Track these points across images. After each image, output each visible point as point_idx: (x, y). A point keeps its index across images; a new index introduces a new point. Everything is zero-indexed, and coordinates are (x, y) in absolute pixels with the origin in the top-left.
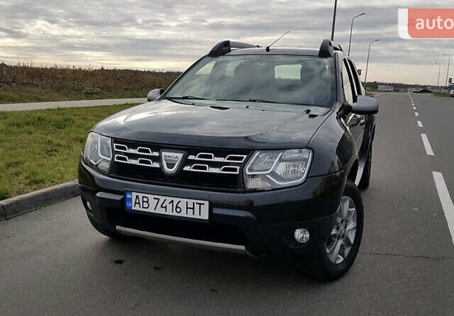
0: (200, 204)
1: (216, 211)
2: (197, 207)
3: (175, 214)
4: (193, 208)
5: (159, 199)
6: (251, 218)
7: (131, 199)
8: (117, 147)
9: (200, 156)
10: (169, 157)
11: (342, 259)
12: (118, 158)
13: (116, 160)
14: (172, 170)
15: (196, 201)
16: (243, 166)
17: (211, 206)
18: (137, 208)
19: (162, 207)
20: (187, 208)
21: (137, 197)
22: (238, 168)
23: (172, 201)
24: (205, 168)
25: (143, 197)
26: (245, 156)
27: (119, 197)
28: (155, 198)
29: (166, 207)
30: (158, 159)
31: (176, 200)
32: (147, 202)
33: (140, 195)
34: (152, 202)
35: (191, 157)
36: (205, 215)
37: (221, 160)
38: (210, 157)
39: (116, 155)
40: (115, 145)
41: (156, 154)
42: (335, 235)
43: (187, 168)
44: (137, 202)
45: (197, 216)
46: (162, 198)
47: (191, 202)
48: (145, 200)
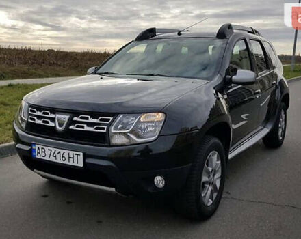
0: (77, 155)
1: (89, 161)
2: (75, 156)
3: (62, 162)
4: (73, 158)
5: (51, 150)
6: (112, 167)
7: (35, 149)
8: (31, 111)
9: (81, 118)
10: (60, 118)
11: (211, 202)
12: (30, 119)
14: (61, 128)
15: (75, 153)
16: (109, 126)
17: (85, 156)
18: (38, 156)
19: (53, 156)
20: (69, 158)
21: (38, 148)
22: (106, 127)
23: (59, 152)
24: (83, 127)
26: (111, 118)
27: (27, 148)
28: (49, 150)
29: (56, 156)
30: (53, 120)
31: (62, 151)
32: (44, 152)
33: (41, 147)
34: (48, 152)
35: (75, 119)
36: (81, 164)
37: (95, 121)
38: (87, 119)
39: (30, 117)
40: (30, 109)
41: (53, 116)
42: (207, 182)
43: (72, 127)
44: (39, 152)
45: (75, 164)
46: (53, 150)
47: (71, 153)
48: (43, 150)
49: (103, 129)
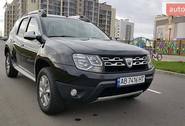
0: (143, 77)
1: (147, 78)
2: (142, 78)
3: (136, 83)
4: (141, 79)
5: (130, 78)
9: (137, 59)
10: (129, 60)
12: (106, 64)
13: (105, 65)
14: (130, 66)
17: (146, 76)
18: (122, 84)
19: (131, 81)
20: (139, 79)
21: (122, 79)
24: (139, 63)
25: (125, 79)
26: (146, 57)
27: (114, 82)
28: (129, 78)
29: (133, 81)
31: (136, 77)
32: (126, 81)
34: (128, 80)
35: (134, 60)
36: (144, 81)
37: (142, 59)
38: (139, 59)
39: (105, 63)
40: (102, 58)
41: (122, 60)
44: (122, 82)
46: (131, 78)
47: (140, 76)
48: (125, 80)
49: (145, 62)
